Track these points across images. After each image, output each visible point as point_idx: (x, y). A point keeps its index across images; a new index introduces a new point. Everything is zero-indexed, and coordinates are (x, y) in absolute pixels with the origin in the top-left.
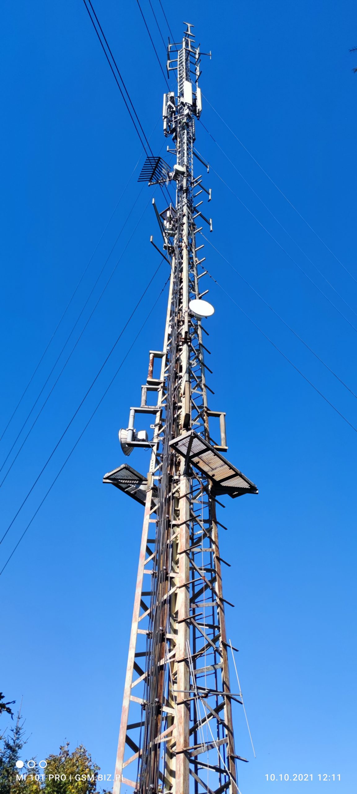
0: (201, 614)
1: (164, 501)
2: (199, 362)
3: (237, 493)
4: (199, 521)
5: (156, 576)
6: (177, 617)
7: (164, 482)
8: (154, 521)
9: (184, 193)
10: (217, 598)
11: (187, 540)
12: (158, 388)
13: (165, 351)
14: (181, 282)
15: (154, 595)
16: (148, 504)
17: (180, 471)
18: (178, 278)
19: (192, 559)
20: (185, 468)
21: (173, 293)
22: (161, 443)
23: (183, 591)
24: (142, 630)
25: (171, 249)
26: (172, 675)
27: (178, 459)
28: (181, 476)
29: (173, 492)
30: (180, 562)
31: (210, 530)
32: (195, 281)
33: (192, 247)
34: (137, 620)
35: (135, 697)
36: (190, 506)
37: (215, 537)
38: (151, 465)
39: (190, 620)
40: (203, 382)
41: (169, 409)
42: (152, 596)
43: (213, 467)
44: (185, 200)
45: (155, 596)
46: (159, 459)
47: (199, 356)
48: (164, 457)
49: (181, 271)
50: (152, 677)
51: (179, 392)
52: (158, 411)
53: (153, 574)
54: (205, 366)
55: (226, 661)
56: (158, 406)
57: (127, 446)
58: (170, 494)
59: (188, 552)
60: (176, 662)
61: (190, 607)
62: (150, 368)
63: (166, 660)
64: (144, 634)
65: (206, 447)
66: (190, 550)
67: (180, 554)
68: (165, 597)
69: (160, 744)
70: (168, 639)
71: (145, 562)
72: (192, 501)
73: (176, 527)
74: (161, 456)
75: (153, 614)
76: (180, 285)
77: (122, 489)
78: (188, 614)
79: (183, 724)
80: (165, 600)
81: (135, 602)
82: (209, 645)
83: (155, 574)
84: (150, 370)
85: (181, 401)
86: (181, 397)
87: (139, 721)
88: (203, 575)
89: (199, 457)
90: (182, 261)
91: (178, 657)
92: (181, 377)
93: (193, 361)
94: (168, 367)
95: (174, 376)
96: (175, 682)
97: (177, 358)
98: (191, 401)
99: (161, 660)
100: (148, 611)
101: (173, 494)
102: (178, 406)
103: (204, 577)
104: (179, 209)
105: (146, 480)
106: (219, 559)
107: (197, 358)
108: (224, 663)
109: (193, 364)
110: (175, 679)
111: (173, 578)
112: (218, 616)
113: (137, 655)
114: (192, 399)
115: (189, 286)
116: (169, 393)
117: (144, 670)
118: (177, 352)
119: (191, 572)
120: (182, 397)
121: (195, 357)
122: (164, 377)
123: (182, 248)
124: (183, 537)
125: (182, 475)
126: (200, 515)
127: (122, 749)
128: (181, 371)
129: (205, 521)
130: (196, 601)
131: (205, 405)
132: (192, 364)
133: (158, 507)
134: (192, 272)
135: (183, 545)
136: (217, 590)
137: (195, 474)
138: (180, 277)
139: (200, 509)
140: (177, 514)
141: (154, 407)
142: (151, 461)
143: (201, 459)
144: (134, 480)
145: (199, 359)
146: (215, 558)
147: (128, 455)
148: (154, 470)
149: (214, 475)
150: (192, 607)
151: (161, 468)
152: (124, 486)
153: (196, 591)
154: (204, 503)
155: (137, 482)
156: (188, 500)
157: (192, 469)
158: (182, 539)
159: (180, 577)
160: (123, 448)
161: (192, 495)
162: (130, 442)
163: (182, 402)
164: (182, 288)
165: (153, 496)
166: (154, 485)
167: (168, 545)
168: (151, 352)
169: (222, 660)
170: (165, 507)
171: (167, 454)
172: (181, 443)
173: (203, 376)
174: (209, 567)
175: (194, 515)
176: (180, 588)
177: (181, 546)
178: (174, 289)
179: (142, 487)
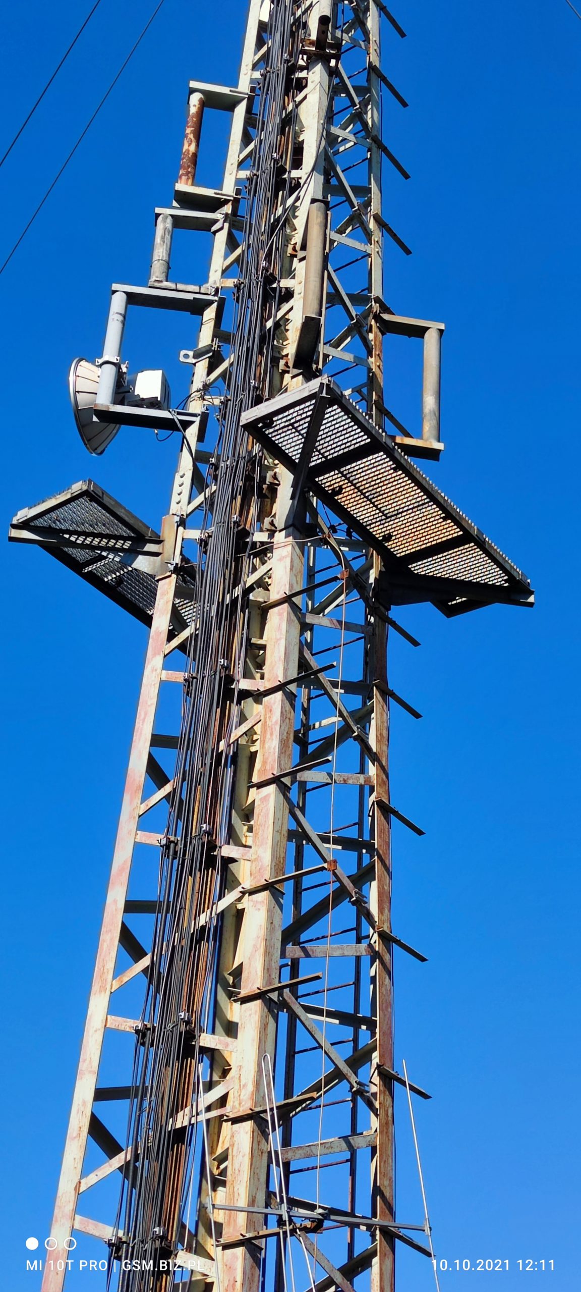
0: (318, 978)
1: (213, 613)
2: (363, 133)
3: (464, 599)
4: (328, 686)
5: (175, 853)
6: (237, 984)
7: (219, 551)
8: (179, 677)
10: (371, 931)
11: (283, 744)
12: (215, 221)
13: (244, 86)
15: (167, 912)
16: (161, 620)
17: (274, 516)
19: (298, 807)
20: (293, 503)
22: (215, 416)
23: (263, 902)
24: (120, 1019)
26: (214, 1160)
27: (269, 475)
28: (277, 534)
29: (248, 585)
30: (256, 811)
31: (363, 717)
34: (108, 987)
35: (90, 1221)
36: (301, 634)
37: (378, 741)
38: (176, 489)
39: (281, 995)
40: (375, 207)
41: (249, 297)
42: (160, 915)
43: (390, 509)
45: (169, 915)
46: (205, 469)
47: (366, 113)
48: (222, 464)
50: (146, 1162)
51: (288, 239)
52: (210, 303)
53: (167, 847)
54: (385, 150)
55: (387, 1125)
56: (209, 287)
57: (95, 419)
58: (238, 591)
59: (287, 780)
60: (226, 1121)
61: (283, 955)
62: (190, 147)
63: (194, 1113)
64: (128, 1029)
65: (369, 440)
66: (293, 774)
67: (260, 786)
68: (203, 919)
70: (204, 1050)
71: (143, 808)
72: (310, 619)
73: (250, 700)
74: (213, 460)
75: (162, 970)
77: (76, 566)
78: (275, 975)
80: (203, 928)
81: (103, 930)
82: (336, 1075)
83: (172, 845)
84: (188, 150)
85: (290, 273)
86: (293, 256)
88: (330, 857)
89: (342, 473)
91: (234, 1107)
92: (296, 186)
93: (345, 129)
94: (251, 146)
95: (273, 181)
96: (217, 1183)
97: (287, 115)
98: (326, 272)
99: (177, 1112)
100: (146, 962)
101: (248, 591)
102: (281, 288)
103: (335, 861)
105: (159, 542)
106: (385, 809)
107: (359, 117)
108: (381, 1132)
109: (344, 140)
110: (220, 1174)
111: (233, 860)
112: (372, 986)
113: (101, 1095)
114: (330, 268)
116: (251, 242)
117: (122, 1142)
118: (286, 93)
119: (293, 845)
120: (296, 256)
121: (351, 114)
122: (238, 181)
124: (271, 734)
125: (280, 531)
126: (335, 664)
128: (297, 163)
129: (349, 687)
130: (304, 937)
131: (377, 291)
132: (340, 139)
133: (193, 630)
135: (270, 760)
136: (374, 908)
137: (326, 530)
139: (335, 647)
140: (258, 660)
141: (196, 288)
142: (177, 476)
143: (348, 479)
144: (117, 538)
145: (365, 124)
146: (373, 804)
147: (99, 451)
148: (184, 507)
149: (388, 538)
150: (287, 954)
151: (210, 502)
152: (80, 555)
153: (305, 908)
154: (349, 627)
155: (127, 545)
156: (296, 615)
157: (315, 513)
158: (267, 740)
159: (256, 860)
160: (83, 426)
161: (311, 598)
162: (108, 407)
163: (294, 277)
165: (177, 594)
166: (184, 559)
167: (219, 755)
168: (193, 84)
169: (375, 1123)
170: (217, 634)
171: (234, 456)
172: (284, 420)
173: (374, 186)
174: (353, 833)
175: (314, 663)
176: (252, 892)
177: (264, 763)
179: (142, 564)
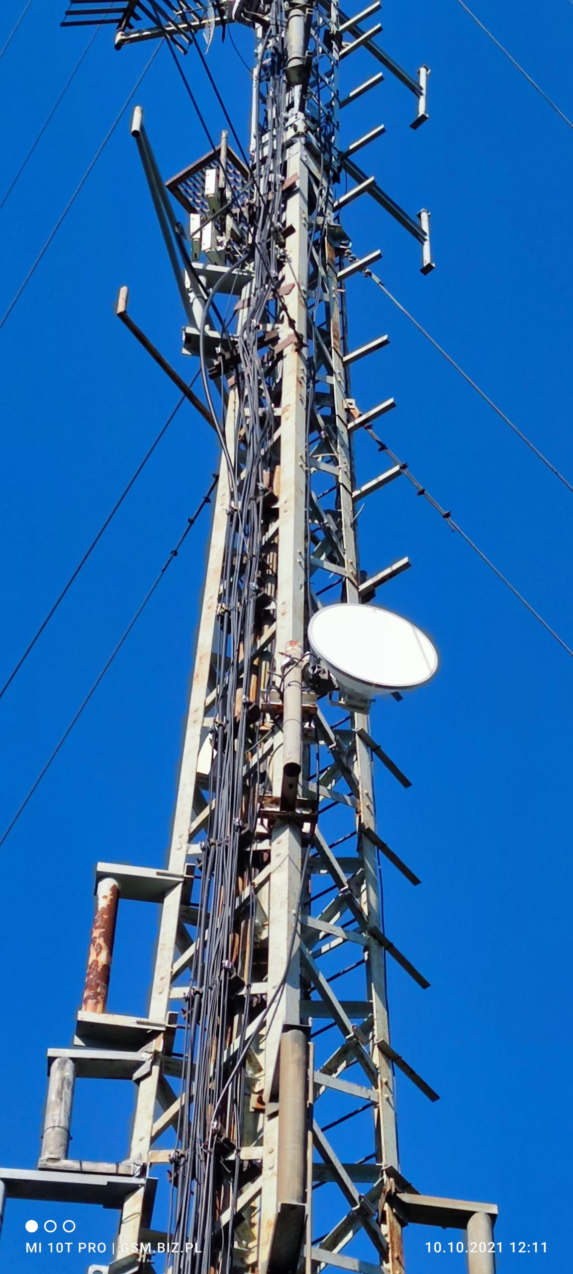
2: (356, 925)
9: (289, 87)
12: (139, 1064)
13: (177, 866)
14: (270, 514)
18: (252, 495)
21: (227, 571)
25: (220, 354)
32: (342, 510)
33: (328, 344)
40: (379, 1032)
41: (194, 1176)
44: (297, 119)
47: (359, 895)
49: (272, 459)
51: (250, 1084)
52: (134, 1188)
54: (390, 947)
56: (131, 1164)
62: (98, 957)
76: (265, 529)
84: (96, 962)
85: (256, 1138)
86: (258, 1111)
90: (278, 412)
92: (260, 1006)
93: (328, 920)
94: (191, 951)
95: (224, 1001)
97: (241, 905)
98: (310, 1134)
102: (242, 1162)
104: (263, 161)
107: (348, 902)
109: (327, 935)
114: (316, 1127)
115: (311, 537)
116: (194, 1092)
118: (240, 872)
120: (263, 1111)
121: (337, 897)
123: (277, 349)
128: (260, 972)
131: (389, 1159)
132: (322, 935)
134: (324, 467)
138: (265, 491)
141: (110, 1167)
145: (358, 912)
163: (260, 1143)
164: (271, 546)
168: (102, 867)
173: (376, 1001)
178: (234, 550)
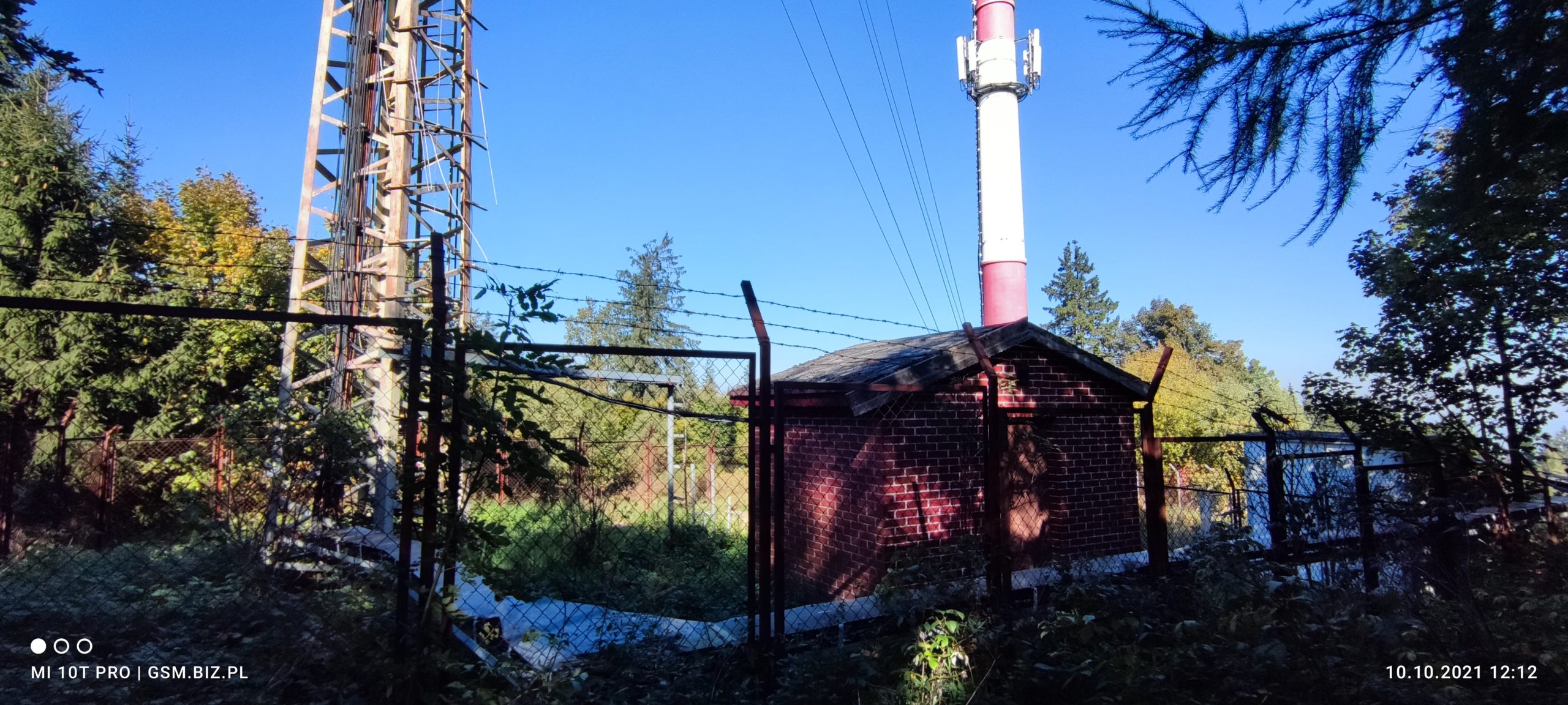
0: (437, 28)
6: (397, 24)
10: (462, 12)
24: (338, 30)
26: (388, 99)
34: (331, 14)
35: (330, 117)
39: (419, 32)
50: (355, 96)
55: (468, 96)
60: (394, 83)
61: (420, 14)
63: (378, 77)
64: (342, 36)
69: (367, 177)
70: (382, 51)
75: (358, 11)
78: (416, 22)
79: (402, 158)
82: (446, 72)
87: (336, 146)
91: (397, 77)
96: (390, 110)
99: (369, 76)
100: (350, 5)
108: (466, 99)
110: (391, 107)
112: (462, 37)
113: (331, 64)
127: (311, 175)
130: (429, 8)
150: (422, 14)
169: (463, 95)
